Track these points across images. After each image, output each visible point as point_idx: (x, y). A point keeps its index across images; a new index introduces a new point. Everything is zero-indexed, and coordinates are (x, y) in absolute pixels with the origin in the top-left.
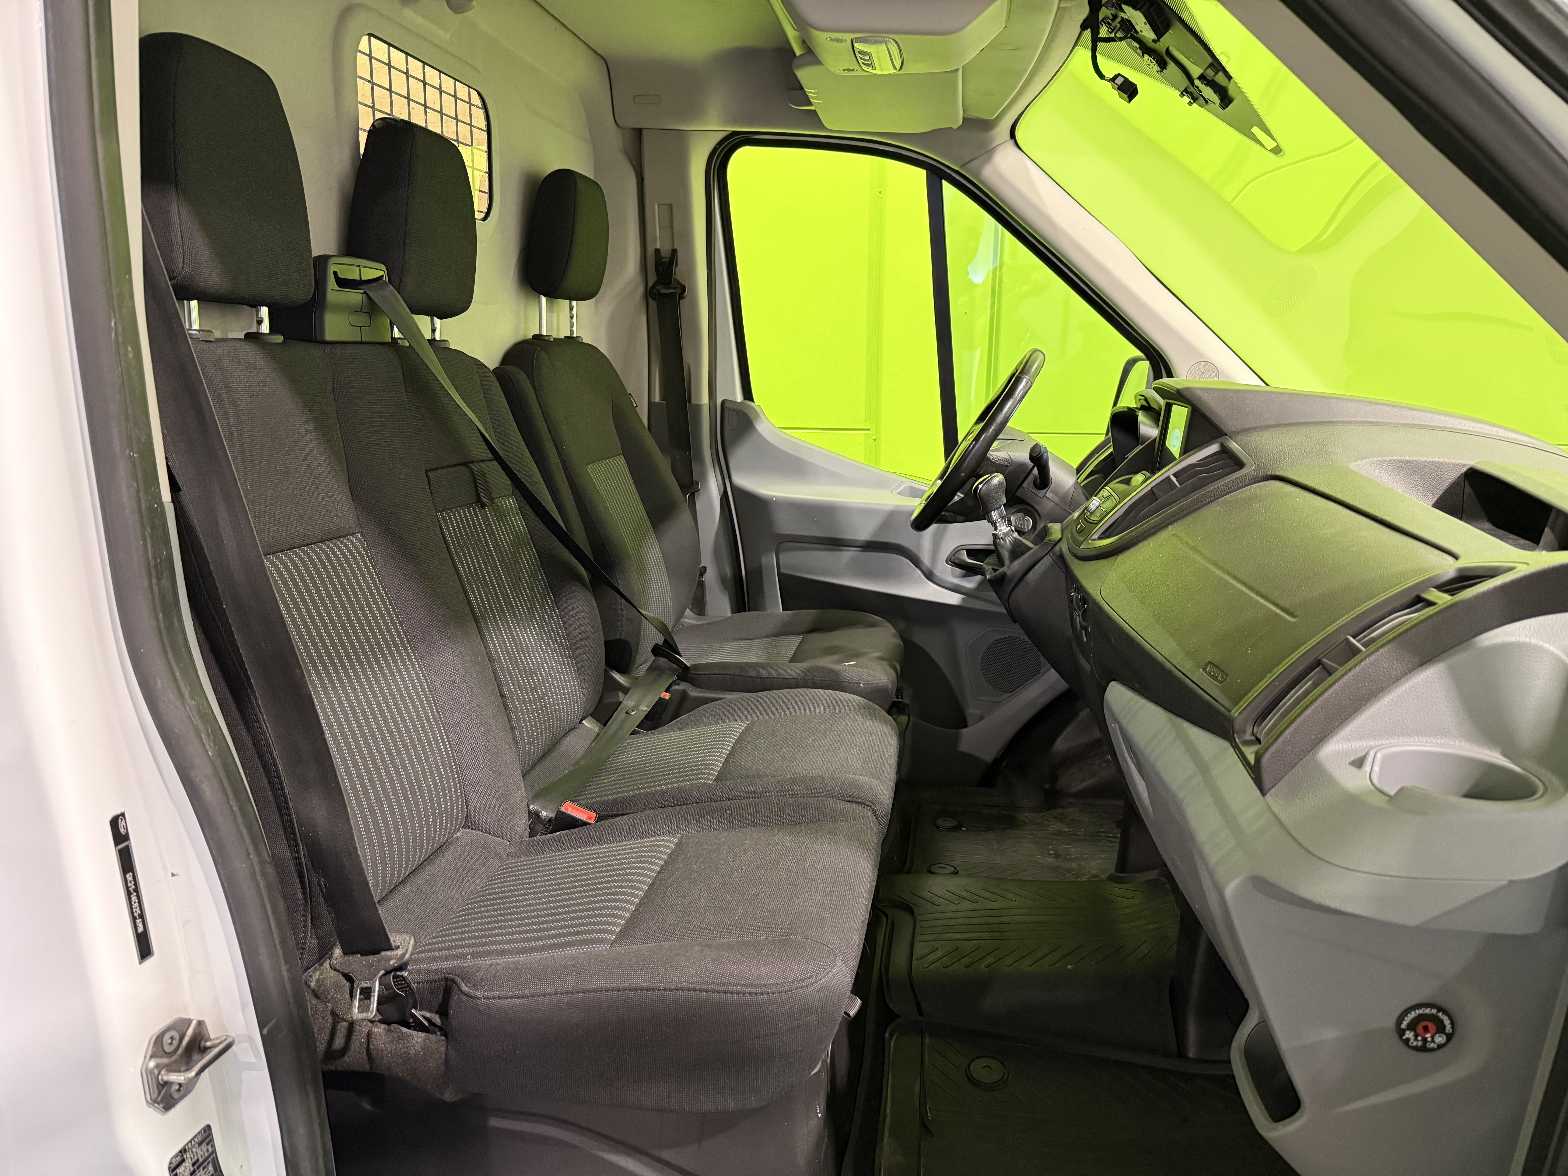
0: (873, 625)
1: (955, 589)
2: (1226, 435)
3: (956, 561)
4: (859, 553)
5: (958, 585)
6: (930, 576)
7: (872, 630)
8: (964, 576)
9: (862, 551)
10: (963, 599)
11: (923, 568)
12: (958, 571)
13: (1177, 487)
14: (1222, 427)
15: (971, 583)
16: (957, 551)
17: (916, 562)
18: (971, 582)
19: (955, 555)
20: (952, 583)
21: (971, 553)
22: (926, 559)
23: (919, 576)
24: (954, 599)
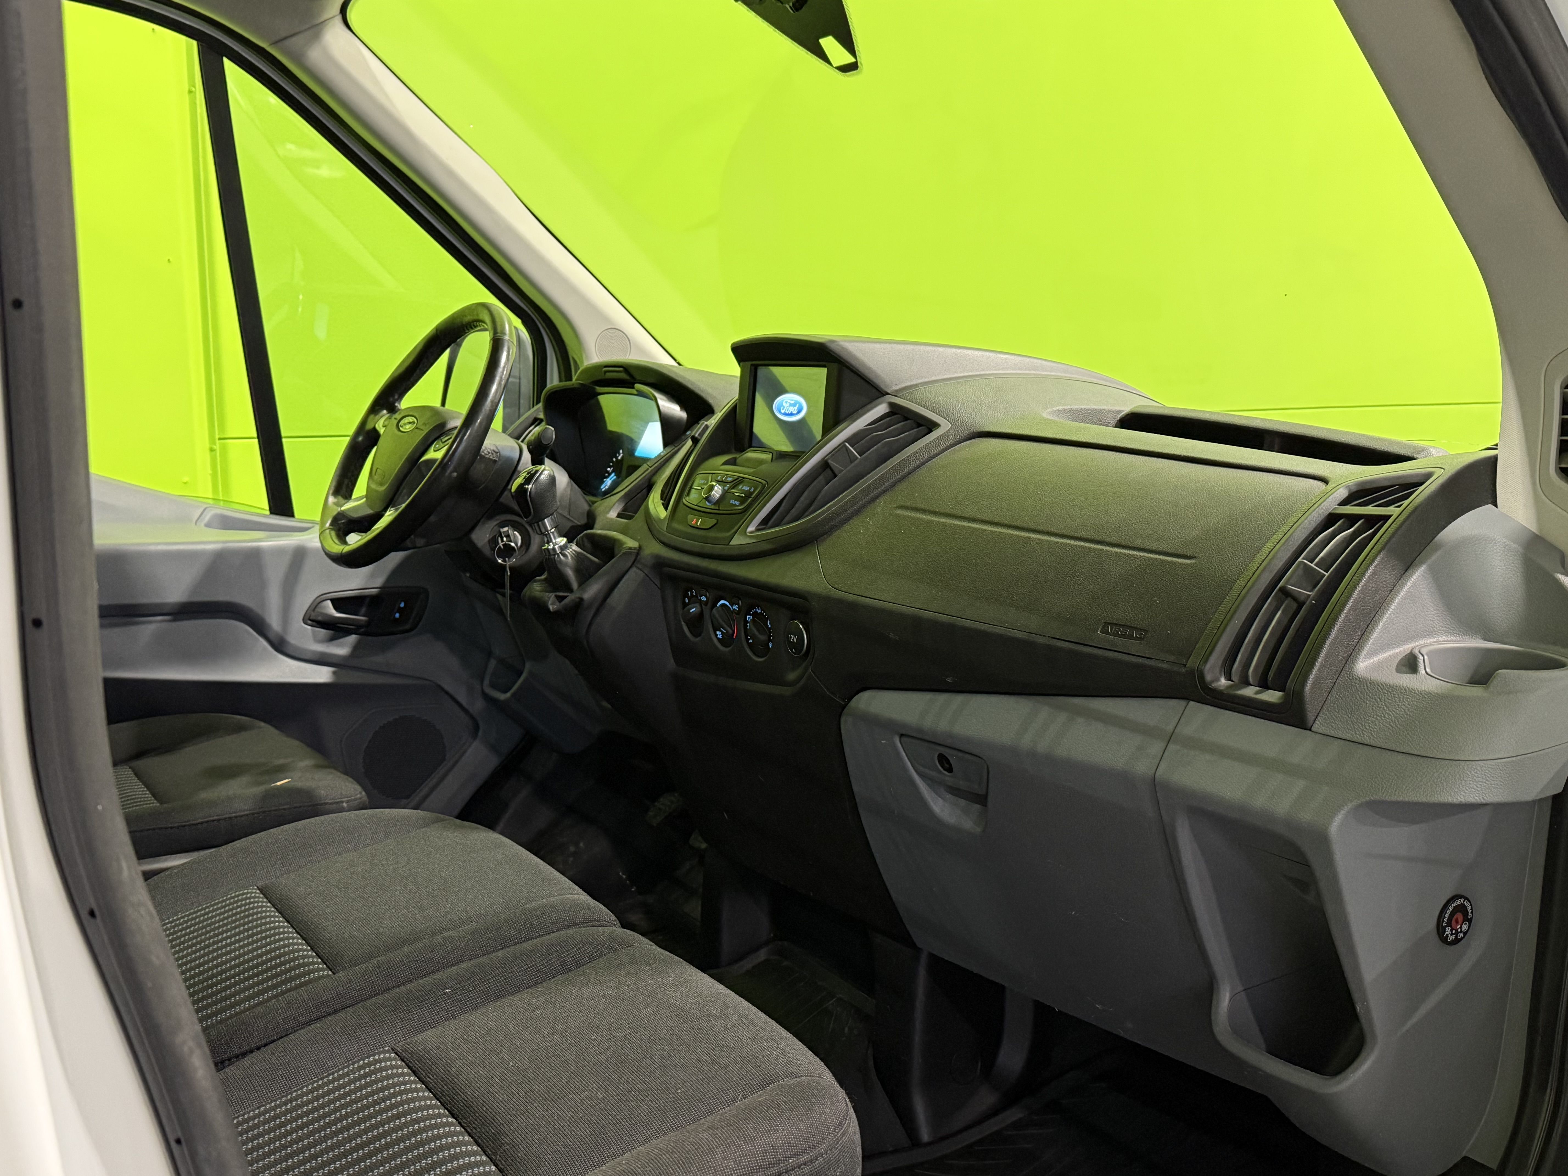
0: (240, 728)
1: (320, 660)
2: (888, 394)
3: (320, 618)
4: (164, 625)
5: (323, 654)
6: (280, 646)
7: (244, 735)
8: (332, 639)
9: (174, 620)
10: (334, 673)
11: (271, 636)
12: (322, 632)
13: (857, 458)
14: (882, 386)
15: (342, 649)
16: (317, 603)
17: (259, 626)
18: (341, 646)
19: (318, 610)
20: (314, 652)
21: (338, 603)
22: (274, 621)
23: (265, 649)
24: (322, 675)
